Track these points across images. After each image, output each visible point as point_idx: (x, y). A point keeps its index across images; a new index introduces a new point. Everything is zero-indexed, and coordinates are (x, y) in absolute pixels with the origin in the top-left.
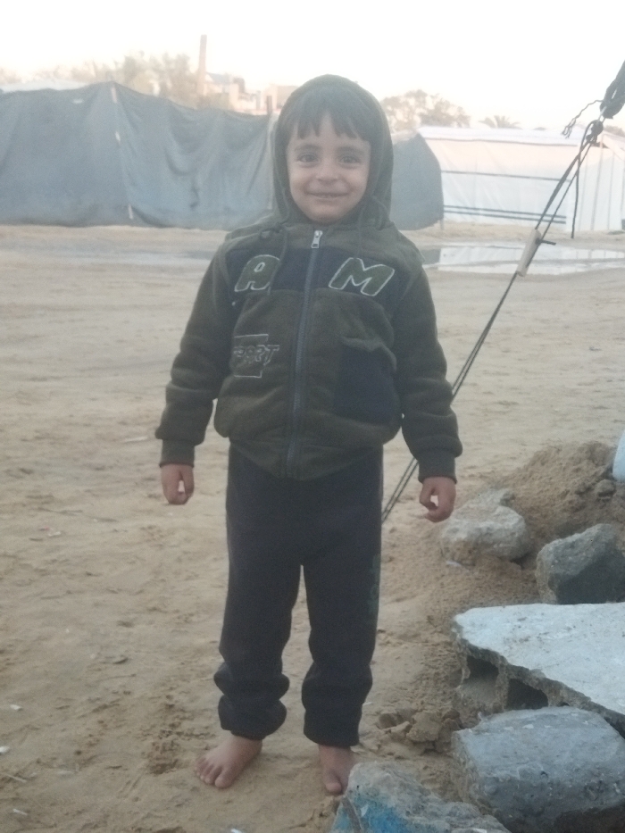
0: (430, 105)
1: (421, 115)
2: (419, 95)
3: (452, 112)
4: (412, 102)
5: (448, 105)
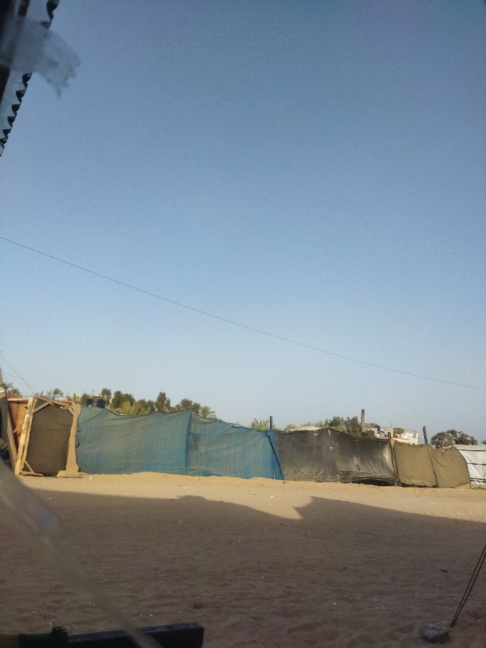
0: (459, 436)
1: (455, 440)
2: (453, 432)
3: (468, 439)
4: (450, 435)
5: (466, 436)
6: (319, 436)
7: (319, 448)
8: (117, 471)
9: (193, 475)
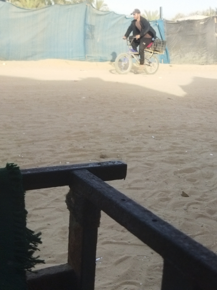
6: (205, 24)
7: (203, 35)
8: (25, 58)
9: (91, 61)
